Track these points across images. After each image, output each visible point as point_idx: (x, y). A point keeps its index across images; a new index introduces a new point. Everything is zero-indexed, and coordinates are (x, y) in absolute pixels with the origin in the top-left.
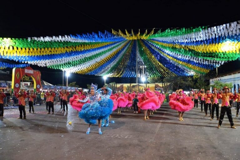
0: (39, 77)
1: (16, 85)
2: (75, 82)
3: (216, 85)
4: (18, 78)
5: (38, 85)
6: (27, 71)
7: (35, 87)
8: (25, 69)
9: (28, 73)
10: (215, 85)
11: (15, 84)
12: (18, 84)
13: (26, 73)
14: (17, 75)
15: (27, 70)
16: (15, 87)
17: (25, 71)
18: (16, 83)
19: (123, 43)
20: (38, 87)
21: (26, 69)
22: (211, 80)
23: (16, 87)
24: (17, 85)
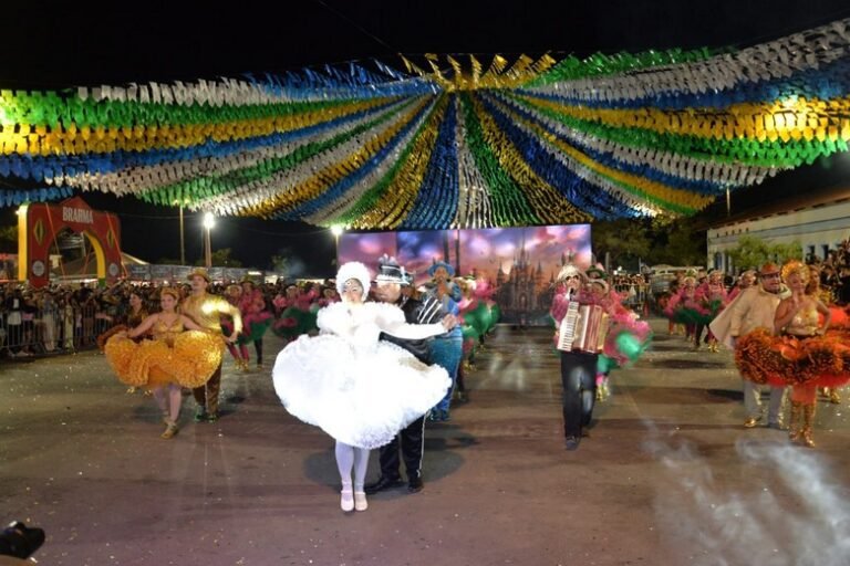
0: (113, 236)
1: (34, 268)
2: (228, 251)
3: (744, 251)
4: (39, 239)
5: (113, 265)
6: (70, 215)
7: (101, 273)
8: (65, 208)
9: (75, 223)
10: (740, 250)
11: (30, 262)
12: (41, 264)
13: (66, 222)
14: (35, 231)
15: (70, 209)
16: (30, 274)
17: (64, 214)
18: (33, 262)
19: (409, 103)
20: (113, 273)
21: (67, 206)
22: (711, 234)
23: (33, 275)
24: (38, 267)
